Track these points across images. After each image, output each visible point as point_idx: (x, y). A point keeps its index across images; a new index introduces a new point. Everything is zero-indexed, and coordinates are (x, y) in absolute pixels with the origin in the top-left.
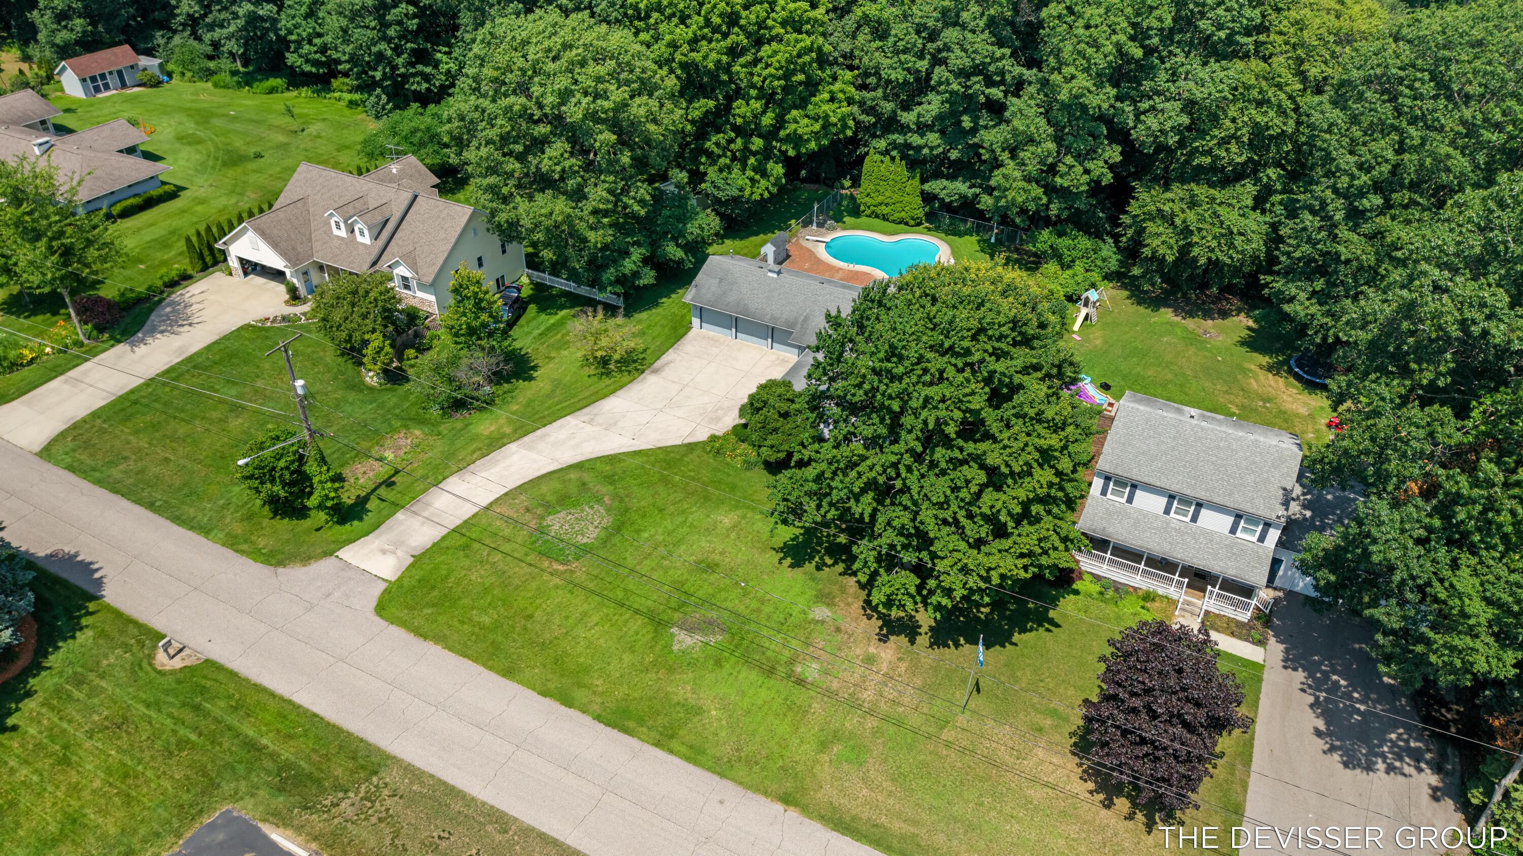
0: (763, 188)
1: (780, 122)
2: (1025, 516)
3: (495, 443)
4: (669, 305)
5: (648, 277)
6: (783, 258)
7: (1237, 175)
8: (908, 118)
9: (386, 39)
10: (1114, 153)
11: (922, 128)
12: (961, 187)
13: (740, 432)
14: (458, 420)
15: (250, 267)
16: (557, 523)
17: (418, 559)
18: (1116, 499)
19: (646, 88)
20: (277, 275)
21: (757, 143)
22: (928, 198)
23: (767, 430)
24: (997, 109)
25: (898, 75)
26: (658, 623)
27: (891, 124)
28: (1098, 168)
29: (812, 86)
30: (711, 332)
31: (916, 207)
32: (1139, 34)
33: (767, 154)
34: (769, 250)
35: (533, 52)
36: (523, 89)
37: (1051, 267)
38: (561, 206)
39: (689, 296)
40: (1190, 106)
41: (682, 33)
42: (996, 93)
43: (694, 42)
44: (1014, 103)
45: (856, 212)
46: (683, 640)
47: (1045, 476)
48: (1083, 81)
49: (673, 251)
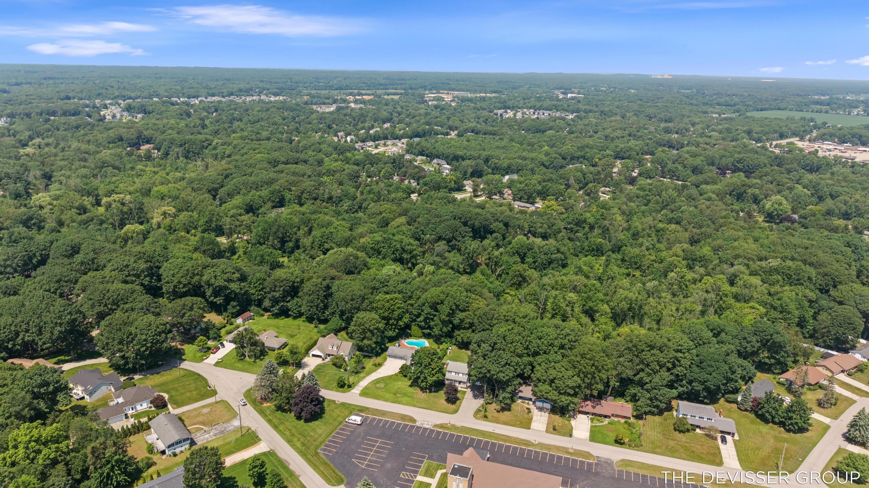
0: (395, 334)
1: (397, 323)
2: (436, 373)
3: (364, 377)
4: (383, 355)
5: (380, 351)
6: (399, 346)
7: (468, 328)
8: (418, 320)
9: (317, 310)
10: (451, 326)
11: (421, 322)
12: (428, 331)
13: (400, 372)
14: (357, 375)
15: (314, 356)
16: (377, 385)
17: (362, 391)
18: (449, 374)
19: (380, 322)
20: (320, 357)
21: (394, 327)
22: (423, 333)
23: (404, 370)
24: (432, 319)
25: (416, 313)
26: (395, 394)
27: (415, 321)
28: (449, 328)
29: (402, 317)
30: (391, 359)
31: (421, 334)
32: (451, 309)
33: (395, 328)
34: (397, 344)
35: (365, 320)
36: (363, 325)
37: (444, 344)
38: (369, 342)
39: (387, 353)
40: (460, 319)
41: (381, 311)
42: (432, 317)
43: (383, 313)
44: (435, 318)
45: (411, 336)
46: (398, 395)
47: (438, 369)
48: (444, 317)
49: (383, 346)
